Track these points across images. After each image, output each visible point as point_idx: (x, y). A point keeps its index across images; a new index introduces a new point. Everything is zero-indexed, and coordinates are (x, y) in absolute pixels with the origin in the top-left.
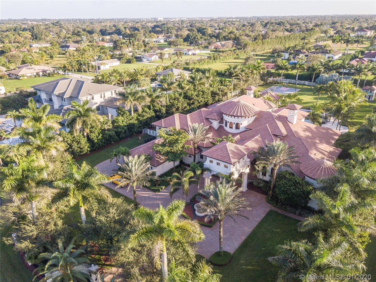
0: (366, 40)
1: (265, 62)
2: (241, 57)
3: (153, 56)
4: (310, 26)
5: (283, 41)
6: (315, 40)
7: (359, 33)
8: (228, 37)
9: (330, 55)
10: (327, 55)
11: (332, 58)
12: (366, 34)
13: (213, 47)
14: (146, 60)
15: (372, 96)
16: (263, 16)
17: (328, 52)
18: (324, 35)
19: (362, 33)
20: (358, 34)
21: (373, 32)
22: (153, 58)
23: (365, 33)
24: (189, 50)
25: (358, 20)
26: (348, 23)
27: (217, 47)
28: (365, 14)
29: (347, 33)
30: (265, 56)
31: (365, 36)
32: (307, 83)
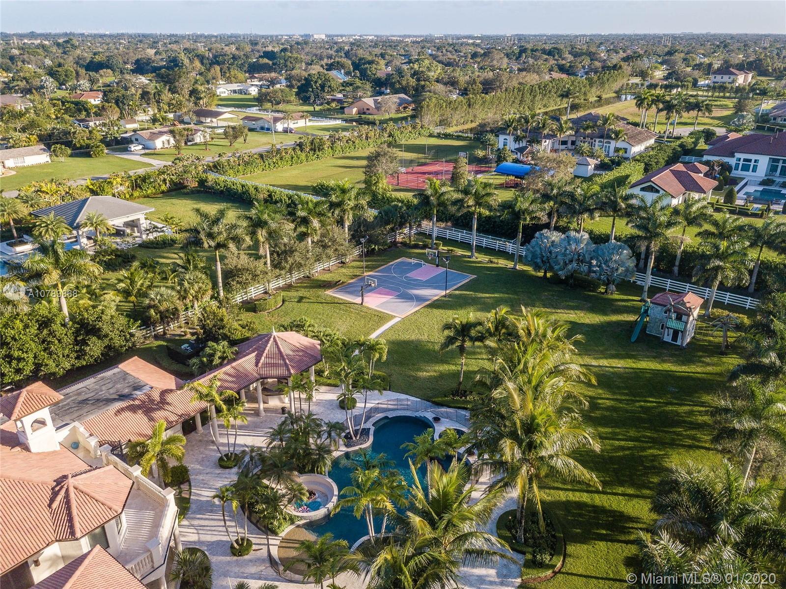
0: (733, 95)
1: (448, 158)
2: (403, 142)
3: (158, 138)
4: (615, 59)
5: (528, 98)
6: (616, 92)
7: (719, 78)
8: (400, 84)
9: (620, 144)
10: (613, 144)
11: (626, 150)
12: (734, 81)
13: (355, 110)
14: (141, 147)
15: (683, 332)
16: (533, 34)
17: (613, 136)
18: (637, 80)
19: (726, 78)
20: (715, 80)
21: (750, 76)
22: (159, 143)
23: (732, 77)
24: (276, 120)
25: (725, 46)
26: (702, 52)
27: (365, 110)
28: (748, 33)
29: (690, 79)
30: (464, 139)
31: (729, 86)
32: (510, 247)
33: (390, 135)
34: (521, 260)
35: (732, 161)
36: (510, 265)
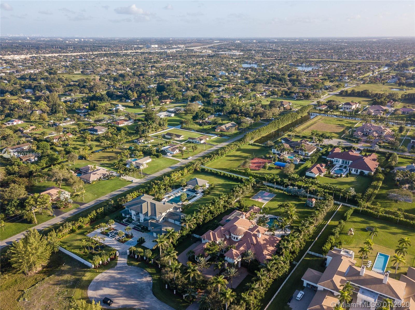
2: (242, 148)
3: (175, 151)
6: (308, 113)
7: (346, 106)
11: (308, 154)
13: (219, 130)
14: (170, 153)
21: (358, 105)
23: (350, 106)
24: (201, 140)
27: (222, 130)
29: (335, 106)
30: (260, 146)
32: (282, 188)
33: (239, 146)
34: (285, 191)
35: (334, 160)
36: (282, 192)
